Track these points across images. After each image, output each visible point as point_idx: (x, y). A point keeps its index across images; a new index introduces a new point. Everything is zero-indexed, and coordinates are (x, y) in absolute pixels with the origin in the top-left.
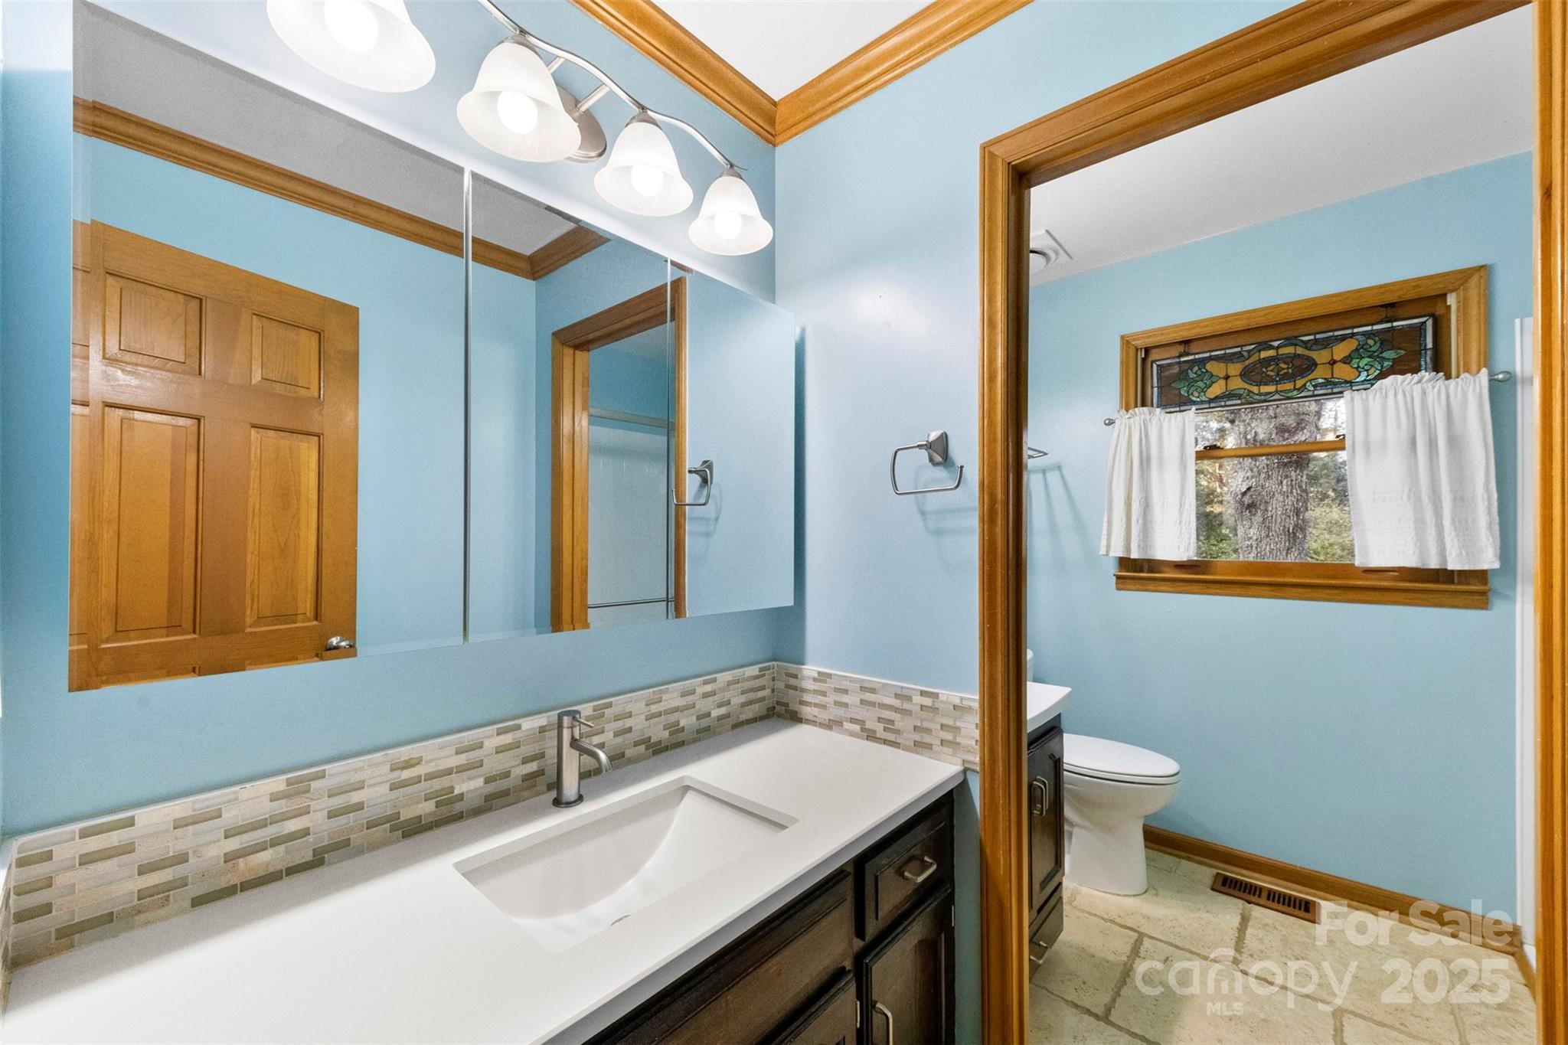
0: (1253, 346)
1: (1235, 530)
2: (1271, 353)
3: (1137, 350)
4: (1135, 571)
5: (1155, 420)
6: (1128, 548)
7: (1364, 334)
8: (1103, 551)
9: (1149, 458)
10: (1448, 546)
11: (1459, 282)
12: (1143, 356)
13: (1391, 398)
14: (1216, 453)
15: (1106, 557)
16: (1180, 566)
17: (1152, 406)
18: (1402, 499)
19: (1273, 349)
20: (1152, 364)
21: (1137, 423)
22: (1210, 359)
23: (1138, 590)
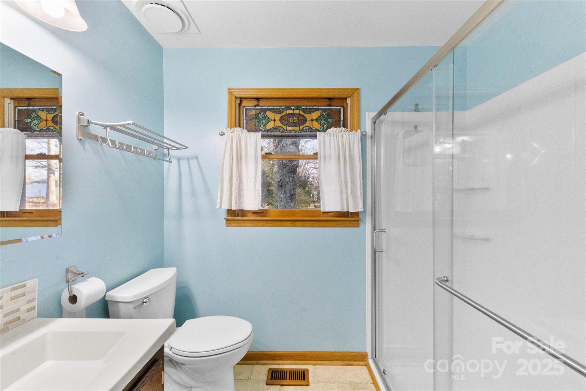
0: (284, 107)
1: (277, 195)
2: (291, 112)
3: (236, 98)
4: (235, 216)
5: (244, 135)
6: (231, 205)
7: (322, 109)
8: (218, 206)
9: (241, 156)
10: (350, 202)
11: (351, 94)
12: (239, 102)
13: (332, 137)
14: (270, 156)
15: (220, 209)
16: (255, 213)
17: (243, 128)
18: (336, 182)
19: (292, 110)
20: (243, 107)
21: (235, 136)
22: (268, 110)
23: (236, 226)
